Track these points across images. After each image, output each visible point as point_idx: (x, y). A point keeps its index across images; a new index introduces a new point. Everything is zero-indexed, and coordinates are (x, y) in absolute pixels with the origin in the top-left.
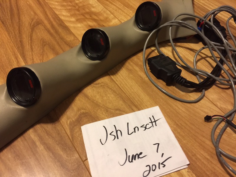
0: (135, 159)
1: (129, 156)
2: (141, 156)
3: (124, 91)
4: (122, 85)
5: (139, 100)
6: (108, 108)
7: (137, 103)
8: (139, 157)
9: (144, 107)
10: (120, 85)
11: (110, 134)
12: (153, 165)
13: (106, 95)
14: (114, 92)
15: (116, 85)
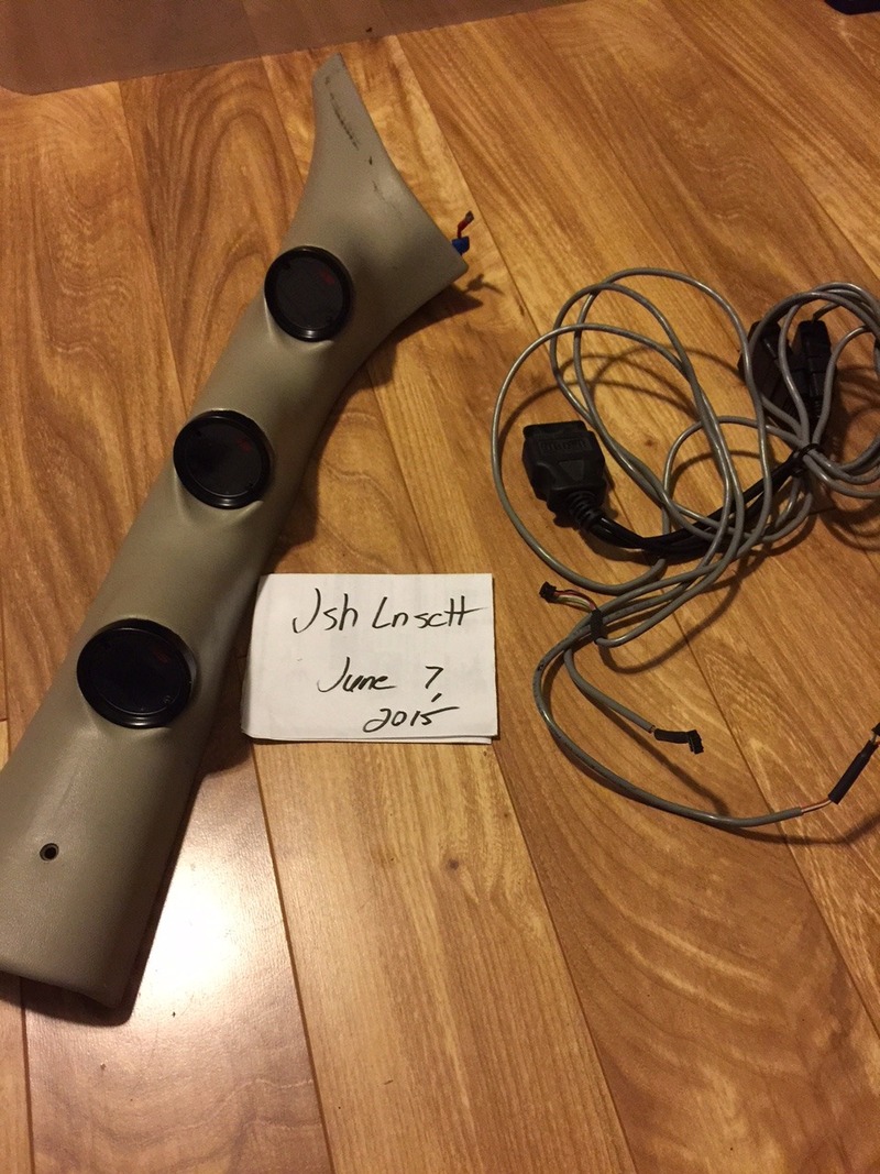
0: (360, 688)
1: (350, 676)
2: (378, 684)
3: (417, 511)
4: (419, 492)
5: (446, 546)
6: (351, 548)
7: (436, 553)
8: (372, 686)
9: (452, 568)
10: (415, 490)
11: (326, 613)
12: (399, 712)
13: (361, 508)
14: (389, 506)
15: (402, 489)
